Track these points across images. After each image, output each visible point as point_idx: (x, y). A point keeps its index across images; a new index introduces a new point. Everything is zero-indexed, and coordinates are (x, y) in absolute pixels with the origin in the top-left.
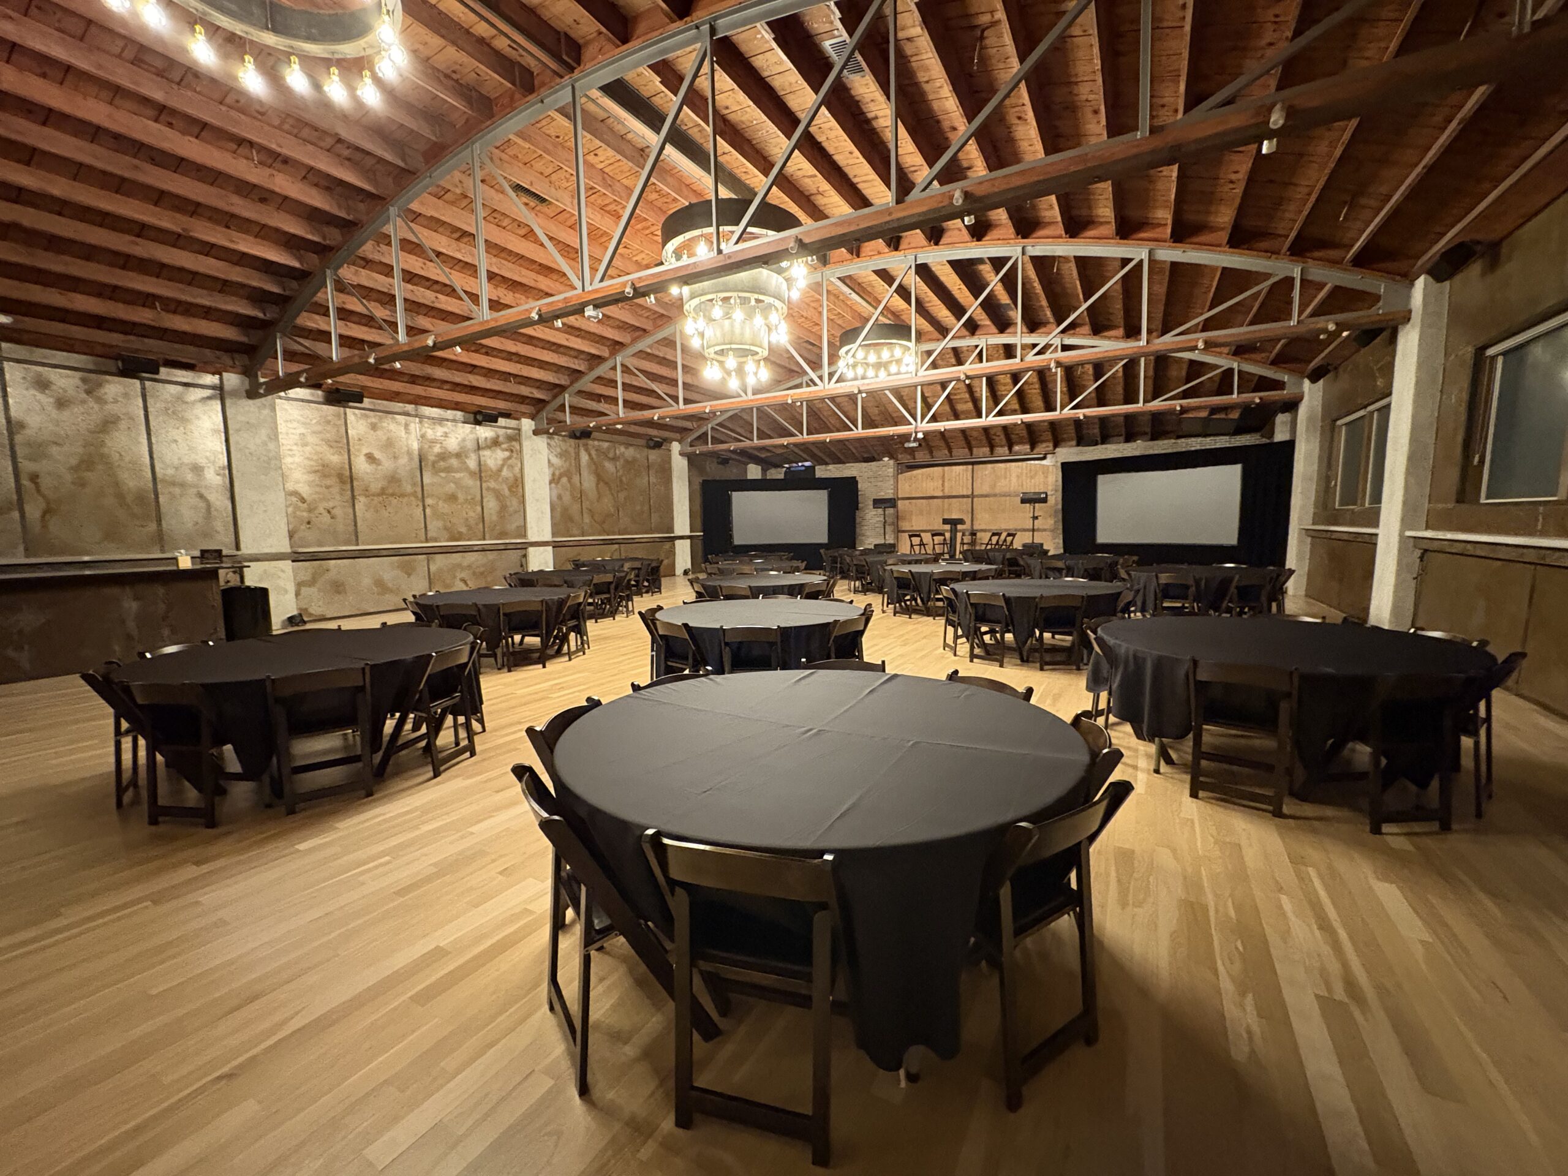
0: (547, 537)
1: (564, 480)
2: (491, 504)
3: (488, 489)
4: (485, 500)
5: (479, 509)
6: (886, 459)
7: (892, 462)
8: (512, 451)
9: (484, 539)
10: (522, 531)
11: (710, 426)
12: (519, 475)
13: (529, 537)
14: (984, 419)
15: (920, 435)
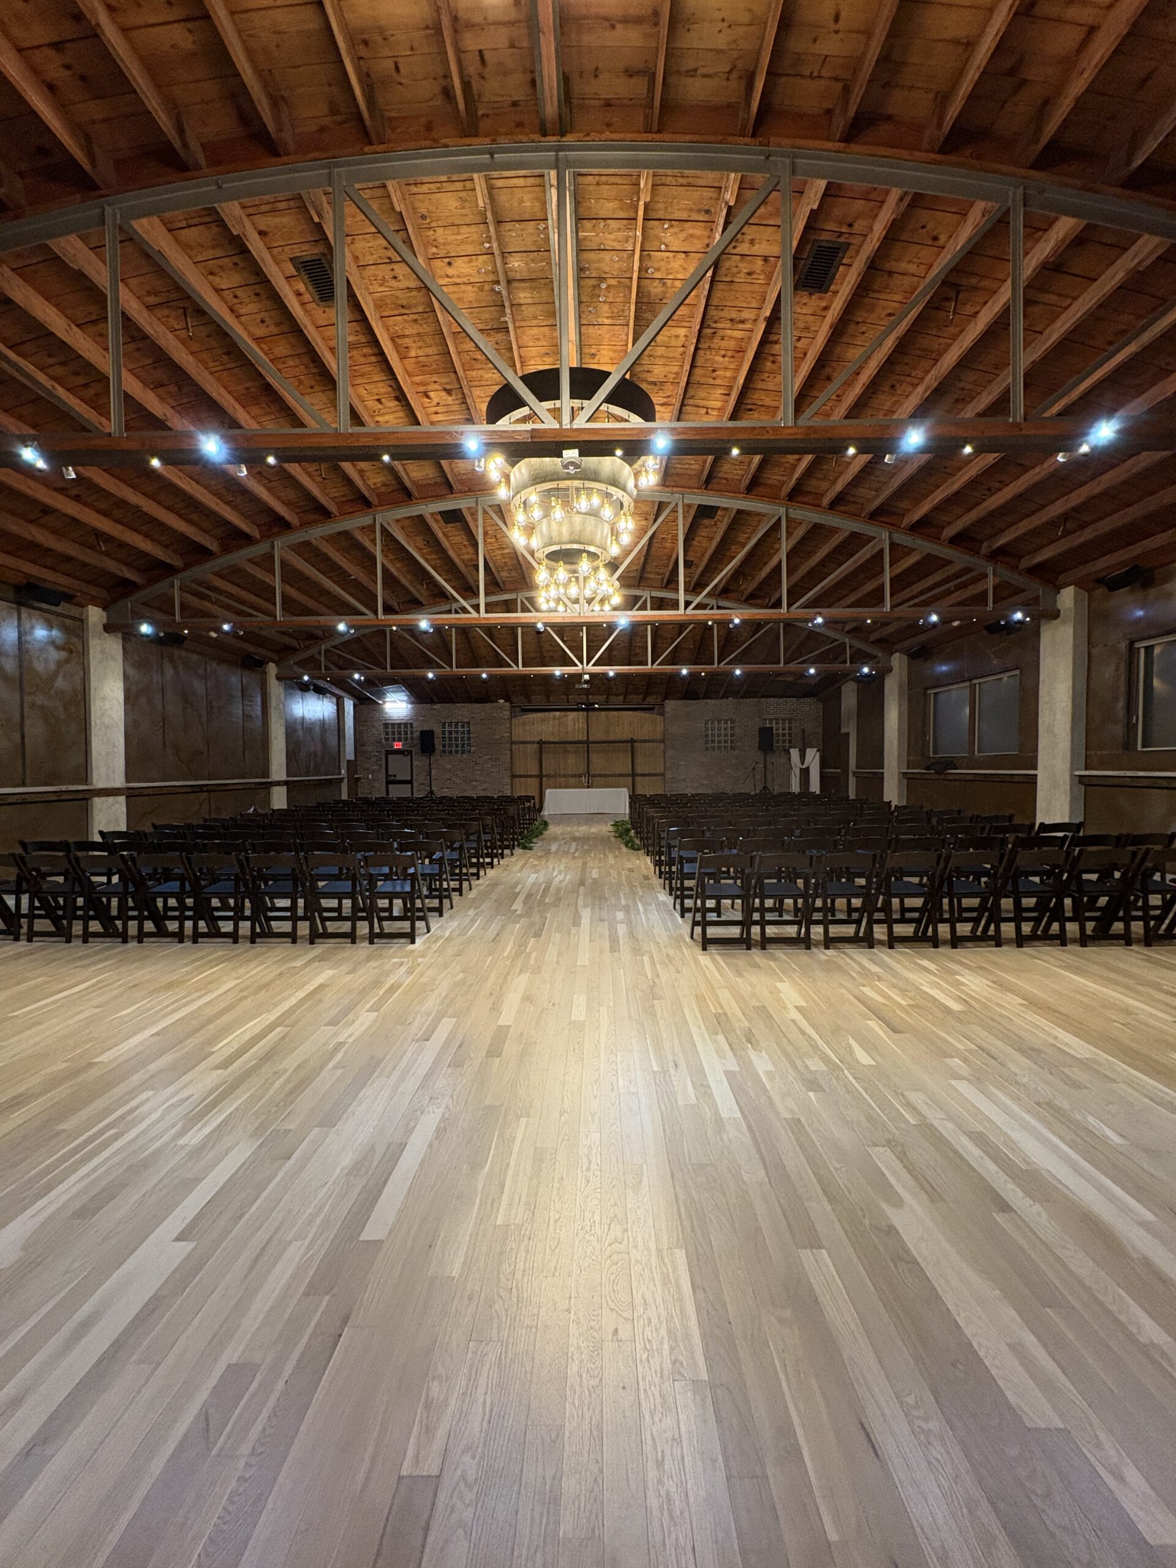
0: (119, 781)
1: (143, 700)
2: (36, 729)
3: (33, 705)
4: (27, 723)
5: (17, 737)
6: (502, 701)
7: (508, 704)
8: (71, 652)
9: (24, 785)
10: (84, 771)
11: (323, 647)
12: (80, 688)
13: (95, 782)
14: (649, 666)
15: (587, 677)
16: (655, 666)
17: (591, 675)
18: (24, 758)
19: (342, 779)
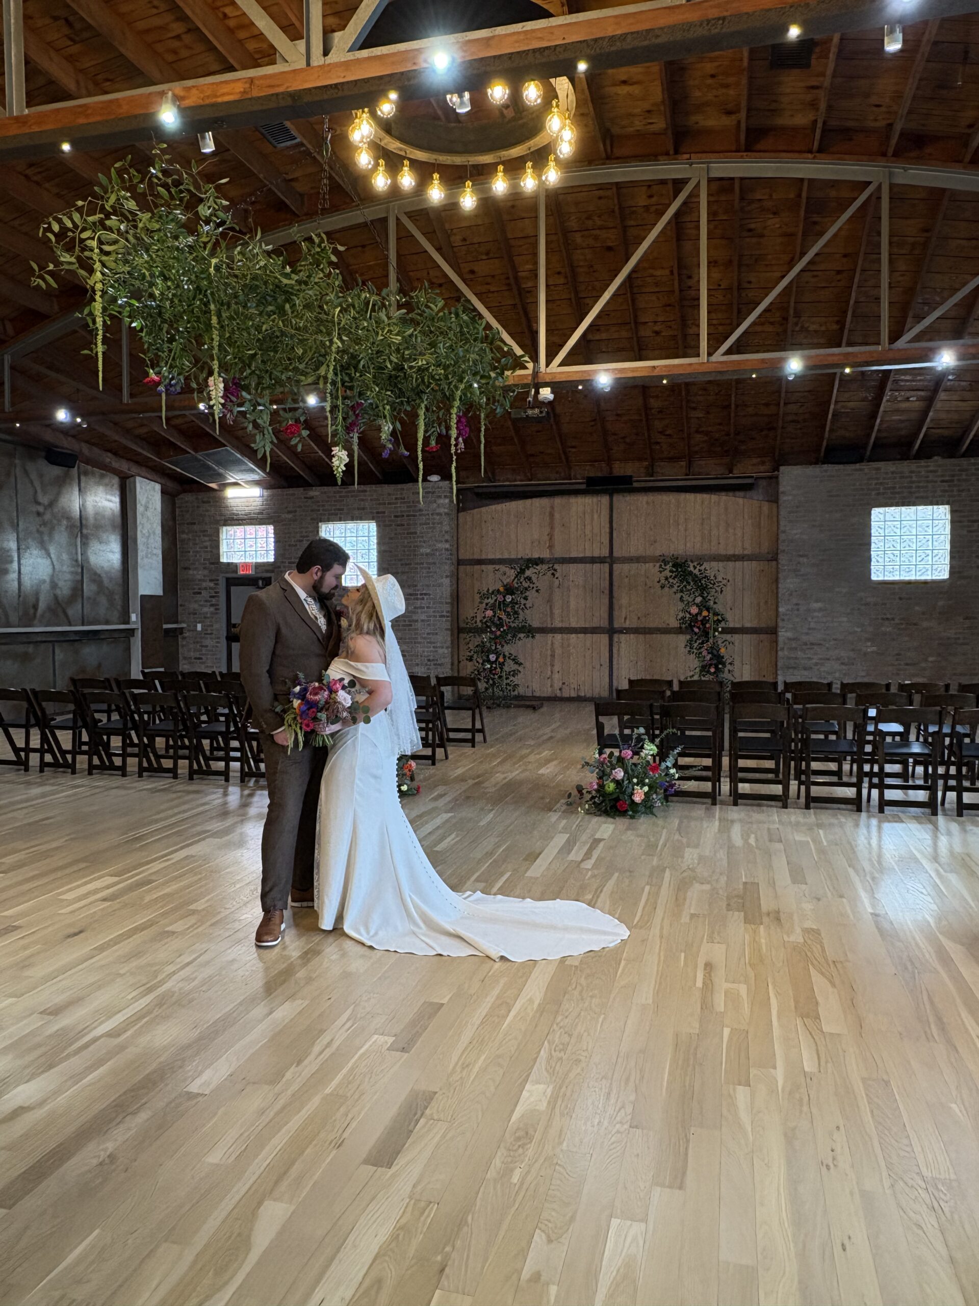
6: (435, 479)
14: (704, 357)
15: (546, 393)
16: (718, 357)
17: (555, 386)
19: (132, 632)
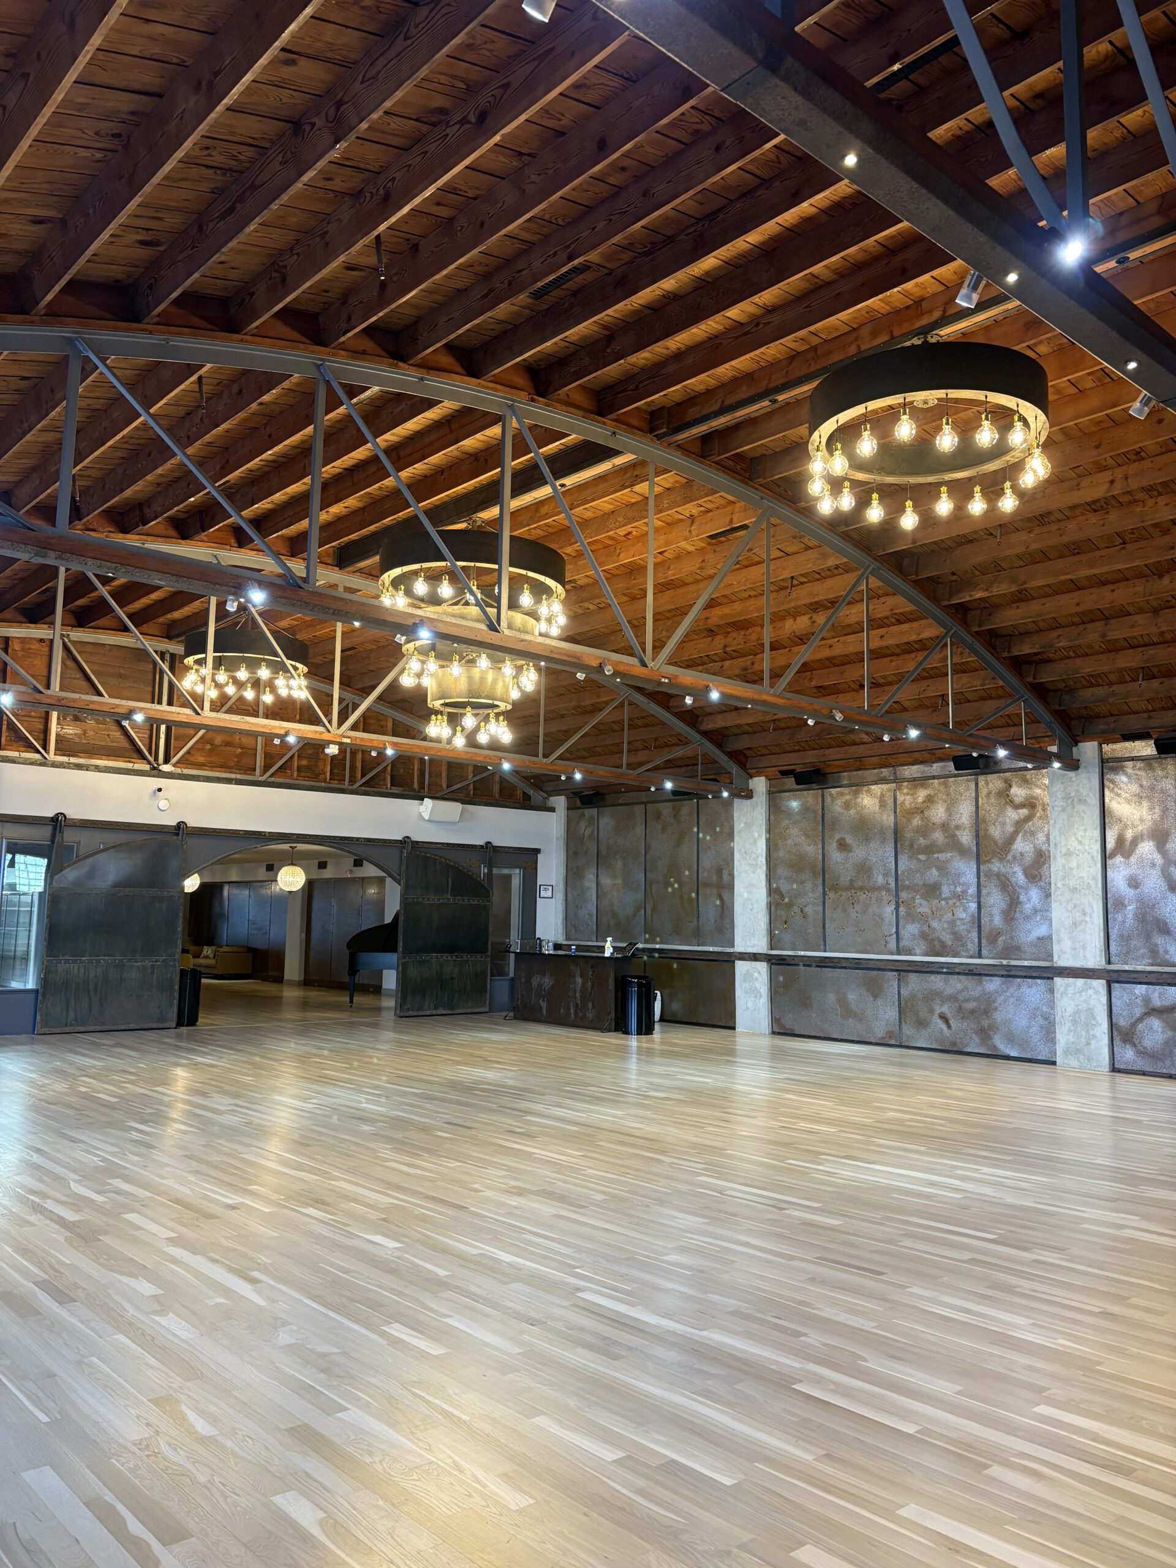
0: (1094, 958)
3: (989, 875)
4: (984, 892)
5: (973, 906)
9: (980, 956)
13: (1055, 958)
18: (979, 927)
